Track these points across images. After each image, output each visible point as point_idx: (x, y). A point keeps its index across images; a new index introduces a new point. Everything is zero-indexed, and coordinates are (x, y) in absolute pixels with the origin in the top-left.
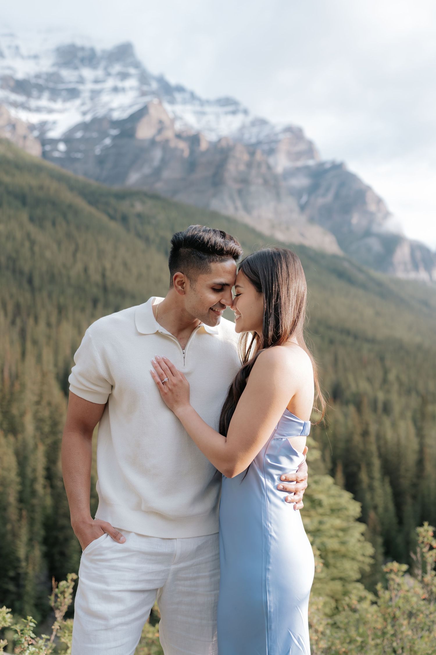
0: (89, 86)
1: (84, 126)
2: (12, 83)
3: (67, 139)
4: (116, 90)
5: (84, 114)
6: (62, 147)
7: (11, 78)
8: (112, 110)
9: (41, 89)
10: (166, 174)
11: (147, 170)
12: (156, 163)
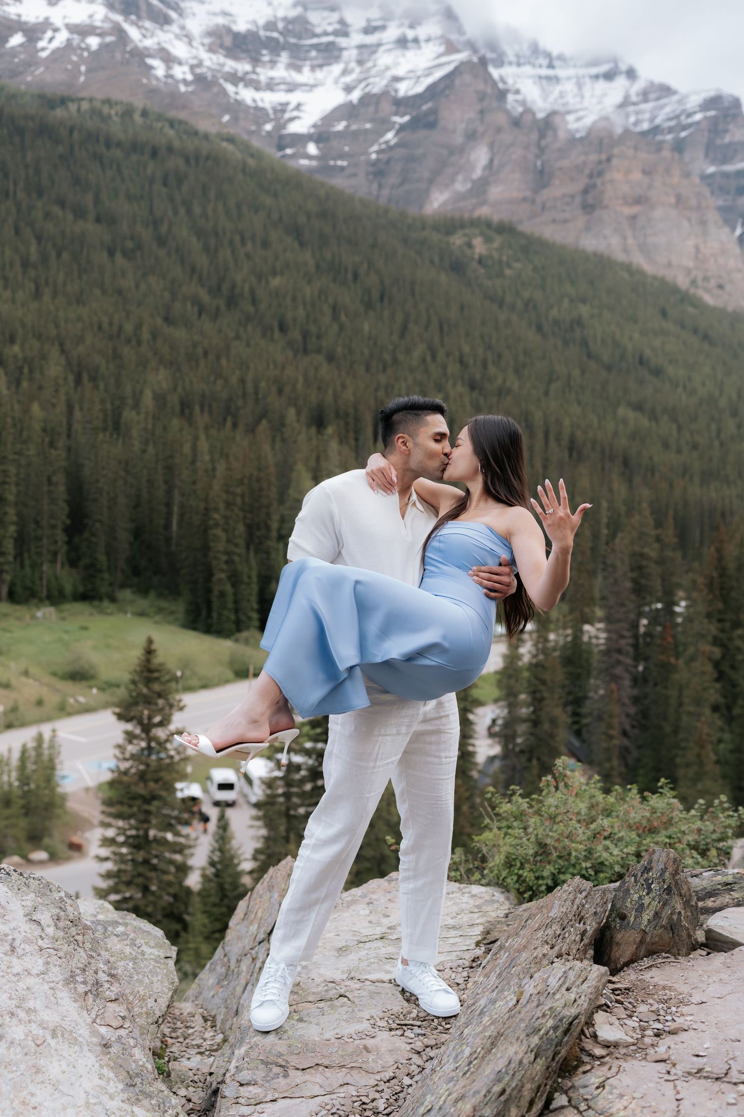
0: (357, 38)
1: (348, 111)
2: (228, 41)
3: (321, 135)
4: (402, 43)
5: (348, 89)
6: (312, 149)
7: (228, 30)
8: (397, 79)
9: (275, 47)
10: (495, 192)
11: (461, 186)
12: (478, 173)
